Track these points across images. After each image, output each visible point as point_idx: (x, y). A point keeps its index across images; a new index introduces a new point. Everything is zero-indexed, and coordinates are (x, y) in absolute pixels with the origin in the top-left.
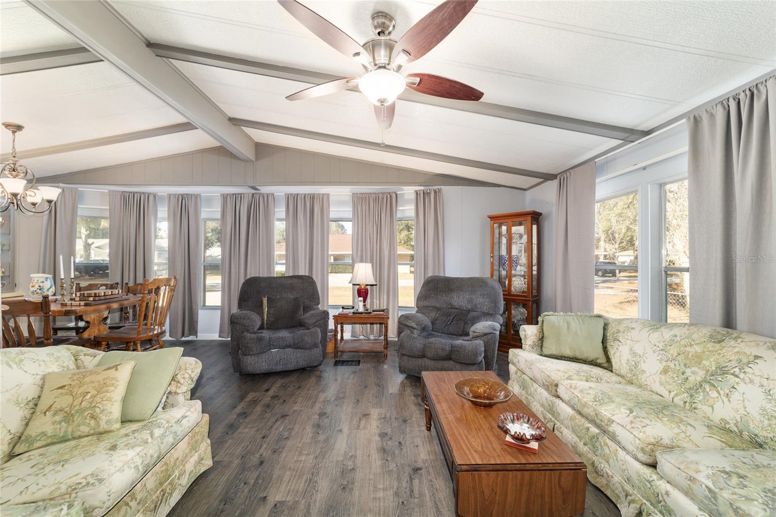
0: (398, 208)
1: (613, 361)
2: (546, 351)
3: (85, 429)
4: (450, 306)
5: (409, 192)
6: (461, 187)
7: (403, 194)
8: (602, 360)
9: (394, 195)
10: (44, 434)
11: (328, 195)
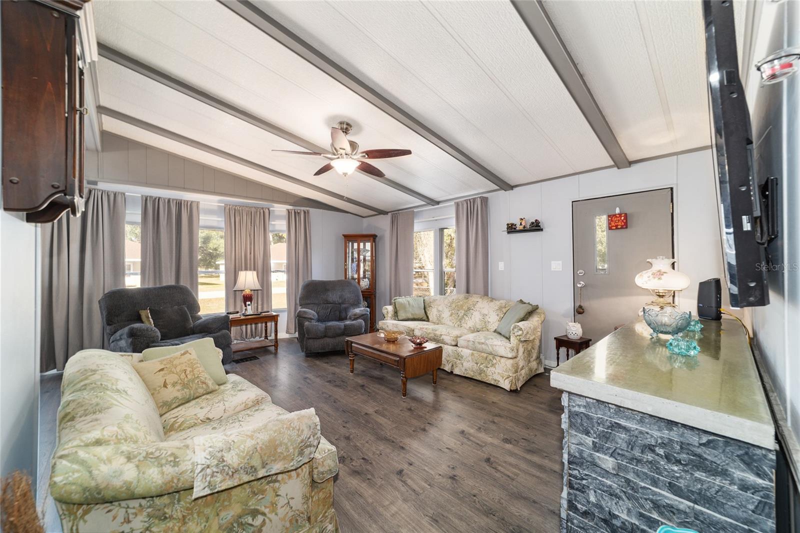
0: (270, 223)
1: (430, 318)
2: (400, 318)
3: (201, 391)
4: (326, 302)
5: (280, 209)
6: (321, 210)
7: (273, 210)
8: (425, 318)
9: (267, 211)
10: (176, 398)
11: (198, 203)
